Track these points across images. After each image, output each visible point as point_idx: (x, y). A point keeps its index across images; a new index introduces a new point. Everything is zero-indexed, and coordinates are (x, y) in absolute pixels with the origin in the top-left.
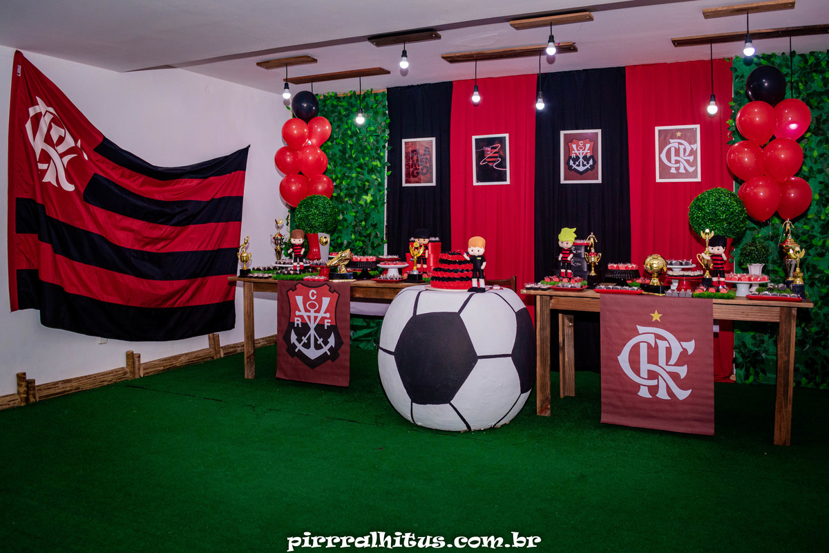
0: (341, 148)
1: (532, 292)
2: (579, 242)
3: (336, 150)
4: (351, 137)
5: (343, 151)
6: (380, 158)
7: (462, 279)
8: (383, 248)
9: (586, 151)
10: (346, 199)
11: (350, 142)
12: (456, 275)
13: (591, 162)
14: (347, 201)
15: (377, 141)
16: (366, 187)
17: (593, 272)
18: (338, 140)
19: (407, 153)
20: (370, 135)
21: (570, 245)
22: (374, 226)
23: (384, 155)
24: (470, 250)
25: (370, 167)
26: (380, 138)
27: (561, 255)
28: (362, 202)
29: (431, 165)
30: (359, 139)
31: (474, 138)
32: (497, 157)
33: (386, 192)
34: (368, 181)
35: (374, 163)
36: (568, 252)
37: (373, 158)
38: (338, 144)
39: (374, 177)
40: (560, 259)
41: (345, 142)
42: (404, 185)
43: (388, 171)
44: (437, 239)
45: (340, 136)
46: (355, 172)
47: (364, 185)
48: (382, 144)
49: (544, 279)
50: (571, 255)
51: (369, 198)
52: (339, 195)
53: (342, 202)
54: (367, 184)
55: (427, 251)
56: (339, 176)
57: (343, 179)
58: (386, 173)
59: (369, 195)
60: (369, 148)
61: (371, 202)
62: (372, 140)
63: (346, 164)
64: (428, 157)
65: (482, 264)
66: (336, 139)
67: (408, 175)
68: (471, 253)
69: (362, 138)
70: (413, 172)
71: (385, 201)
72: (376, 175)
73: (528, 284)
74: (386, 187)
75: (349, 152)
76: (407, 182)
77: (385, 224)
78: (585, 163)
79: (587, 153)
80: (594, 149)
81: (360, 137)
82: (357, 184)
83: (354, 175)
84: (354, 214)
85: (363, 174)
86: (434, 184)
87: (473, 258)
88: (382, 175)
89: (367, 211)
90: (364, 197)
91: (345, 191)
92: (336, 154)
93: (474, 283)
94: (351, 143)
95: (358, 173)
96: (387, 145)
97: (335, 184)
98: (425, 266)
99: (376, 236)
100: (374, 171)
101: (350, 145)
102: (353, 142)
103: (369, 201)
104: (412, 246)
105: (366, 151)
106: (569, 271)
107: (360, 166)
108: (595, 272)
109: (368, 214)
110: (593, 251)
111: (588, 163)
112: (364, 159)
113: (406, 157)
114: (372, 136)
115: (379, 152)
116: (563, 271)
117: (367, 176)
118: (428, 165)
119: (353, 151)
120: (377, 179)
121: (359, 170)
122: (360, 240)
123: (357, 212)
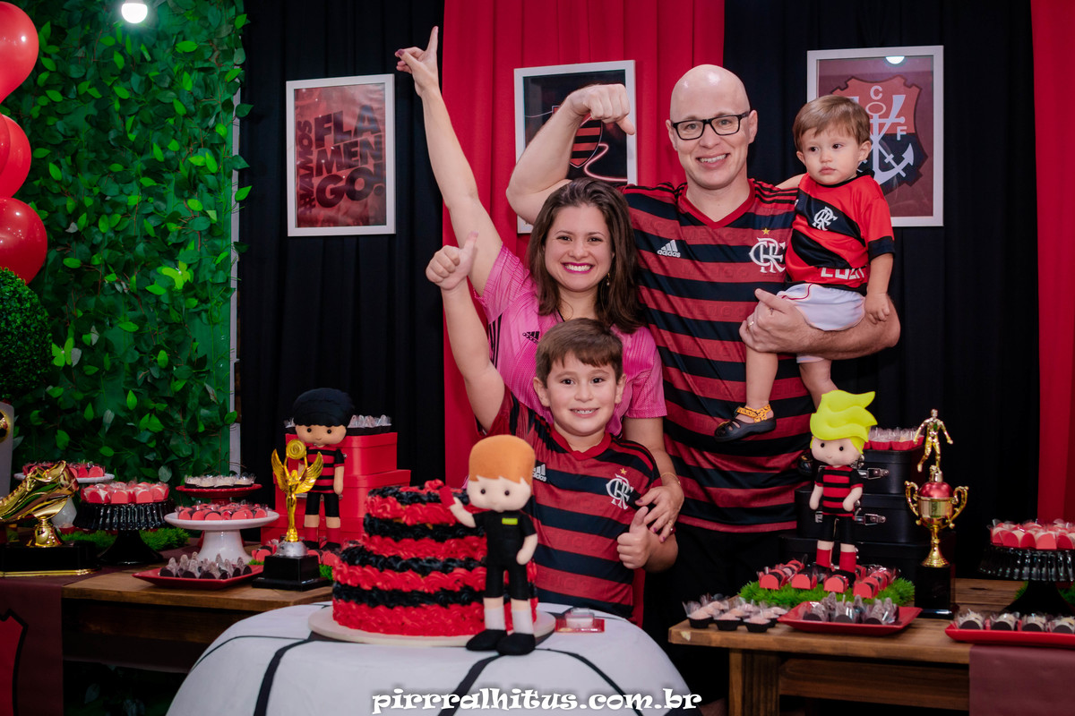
0: (93, 112)
1: (715, 637)
2: (885, 437)
3: (79, 117)
4: (124, 75)
5: (101, 122)
6: (216, 147)
7: (446, 598)
8: (228, 438)
9: (892, 119)
10: (112, 278)
11: (122, 92)
12: (423, 584)
13: (909, 156)
14: (112, 286)
15: (208, 88)
16: (172, 239)
17: (935, 554)
18: (84, 87)
19: (300, 126)
20: (185, 69)
21: (852, 454)
22: (199, 365)
23: (229, 132)
24: (473, 489)
25: (184, 172)
26: (215, 76)
27: (817, 492)
28: (157, 289)
29: (381, 167)
30: (148, 83)
31: (520, 74)
32: (594, 139)
33: (235, 256)
34: (175, 218)
35: (197, 160)
36: (844, 479)
37: (193, 144)
38: (85, 98)
39: (195, 204)
40: (814, 502)
41: (108, 92)
42: (294, 231)
43: (241, 185)
44: (383, 421)
45: (92, 71)
46: (137, 189)
47: (166, 232)
48: (221, 95)
49: (756, 579)
50: (856, 493)
51: (179, 275)
52: (87, 264)
53: (97, 288)
54: (173, 227)
55: (339, 472)
56: (88, 202)
57: (99, 214)
58: (236, 193)
59: (183, 265)
60: (180, 109)
61: (188, 287)
62: (188, 83)
63: (109, 162)
64: (371, 139)
65: (520, 545)
66: (77, 82)
67: (304, 198)
68: (478, 499)
69: (160, 79)
70: (321, 190)
71: (234, 284)
72: (201, 199)
73: (698, 601)
74: (235, 236)
75: (118, 121)
76: (301, 222)
77: (234, 359)
78: (889, 158)
79: (894, 125)
80: (920, 112)
81: (153, 74)
82: (143, 229)
83: (134, 200)
84: (133, 327)
85: (162, 198)
86: (389, 228)
87: (486, 518)
88: (222, 199)
89: (174, 317)
90: (166, 271)
91: (106, 253)
92: (76, 131)
93: (493, 613)
94: (125, 94)
95: (146, 191)
96: (236, 100)
97: (73, 228)
98: (334, 523)
99: (205, 402)
100: (195, 188)
101: (122, 101)
102: (131, 90)
103: (179, 285)
104: (282, 456)
105: (171, 121)
106: (848, 548)
107: (155, 171)
108: (943, 553)
109: (179, 325)
110: (938, 478)
111: (898, 160)
112: (164, 149)
113: (299, 141)
114: (190, 70)
115: (211, 122)
116: (825, 545)
117: (173, 204)
118: (370, 166)
119: (130, 121)
120: (204, 214)
121: (148, 182)
122: (153, 411)
123: (141, 321)
